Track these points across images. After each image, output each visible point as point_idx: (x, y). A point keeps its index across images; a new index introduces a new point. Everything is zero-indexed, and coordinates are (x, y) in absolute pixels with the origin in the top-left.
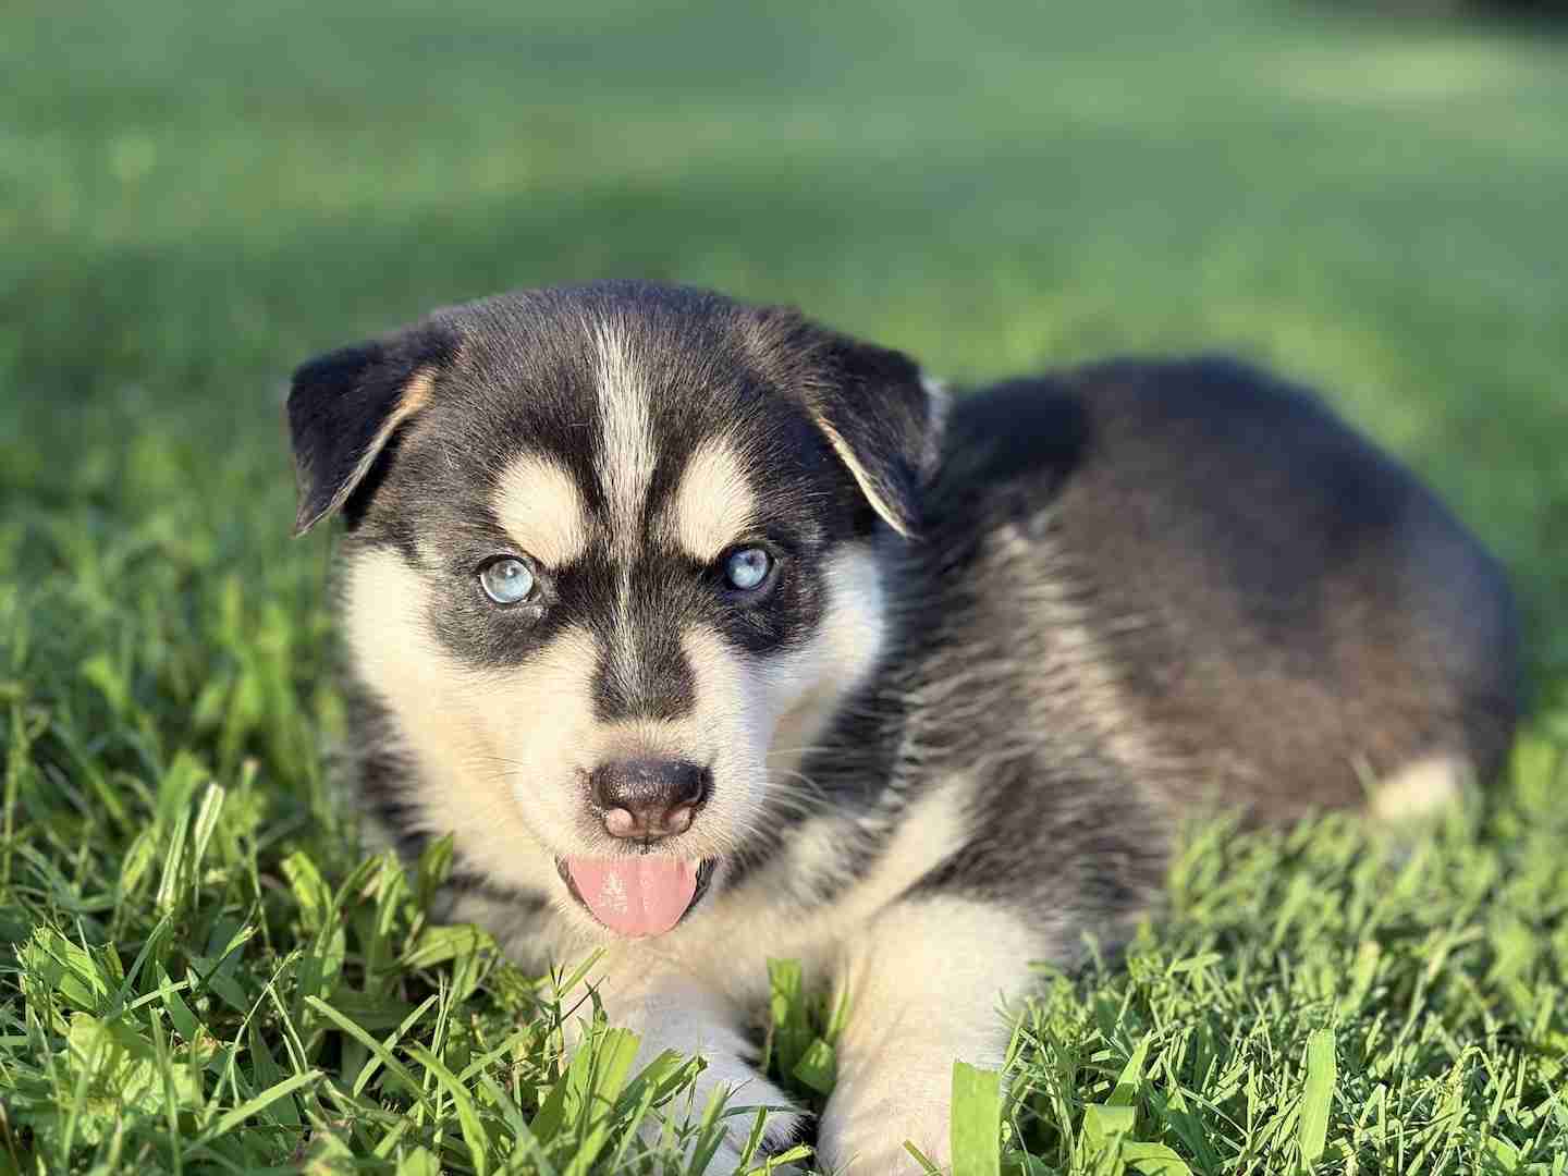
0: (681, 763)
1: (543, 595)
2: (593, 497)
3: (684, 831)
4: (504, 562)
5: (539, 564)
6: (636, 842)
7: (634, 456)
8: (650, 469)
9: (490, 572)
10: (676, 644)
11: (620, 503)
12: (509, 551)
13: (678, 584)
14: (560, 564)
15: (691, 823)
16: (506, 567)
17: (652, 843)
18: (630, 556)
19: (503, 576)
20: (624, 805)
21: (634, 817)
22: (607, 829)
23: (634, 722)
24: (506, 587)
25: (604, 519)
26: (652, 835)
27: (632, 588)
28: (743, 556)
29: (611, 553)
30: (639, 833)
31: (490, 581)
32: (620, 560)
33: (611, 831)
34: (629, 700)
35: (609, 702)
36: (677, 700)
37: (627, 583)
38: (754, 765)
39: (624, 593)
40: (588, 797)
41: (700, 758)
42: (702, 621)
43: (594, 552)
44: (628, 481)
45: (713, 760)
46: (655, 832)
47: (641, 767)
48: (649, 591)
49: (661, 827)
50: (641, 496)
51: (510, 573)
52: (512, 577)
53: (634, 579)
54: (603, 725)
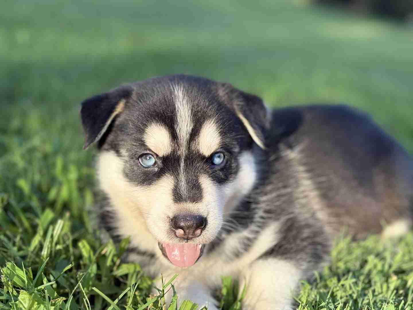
0: (199, 216)
1: (158, 164)
2: (174, 136)
3: (199, 236)
4: (147, 155)
5: (157, 155)
6: (184, 239)
7: (186, 124)
8: (191, 128)
9: (142, 158)
10: (197, 180)
11: (182, 138)
12: (148, 152)
13: (198, 162)
14: (163, 156)
15: (201, 234)
16: (147, 156)
17: (189, 239)
18: (184, 153)
19: (146, 159)
20: (182, 228)
21: (185, 232)
22: (176, 235)
23: (185, 203)
24: (147, 162)
25: (177, 143)
26: (189, 237)
27: (185, 163)
28: (217, 155)
29: (179, 153)
30: (186, 237)
31: (142, 161)
32: (181, 155)
33: (177, 236)
34: (183, 197)
35: (178, 197)
36: (198, 197)
37: (183, 162)
38: (219, 217)
39: (182, 164)
40: (171, 225)
41: (205, 215)
42: (205, 174)
43: (174, 152)
44: (184, 131)
45: (208, 215)
46: (190, 236)
47: (187, 217)
48: (190, 164)
49: (192, 235)
50: (188, 136)
51: (148, 158)
52: (149, 159)
53: (185, 160)
54: (175, 204)
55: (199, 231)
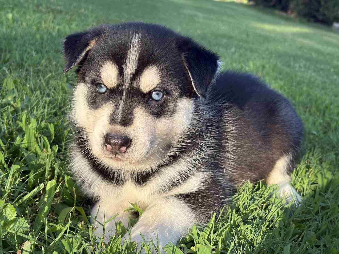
11: (127, 76)
15: (126, 151)
21: (112, 147)
26: (117, 152)
29: (123, 87)
30: (114, 151)
33: (107, 149)
37: (125, 94)
44: (130, 71)
47: (115, 136)
48: (130, 97)
55: (124, 149)
